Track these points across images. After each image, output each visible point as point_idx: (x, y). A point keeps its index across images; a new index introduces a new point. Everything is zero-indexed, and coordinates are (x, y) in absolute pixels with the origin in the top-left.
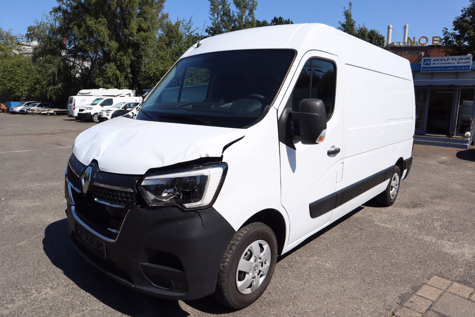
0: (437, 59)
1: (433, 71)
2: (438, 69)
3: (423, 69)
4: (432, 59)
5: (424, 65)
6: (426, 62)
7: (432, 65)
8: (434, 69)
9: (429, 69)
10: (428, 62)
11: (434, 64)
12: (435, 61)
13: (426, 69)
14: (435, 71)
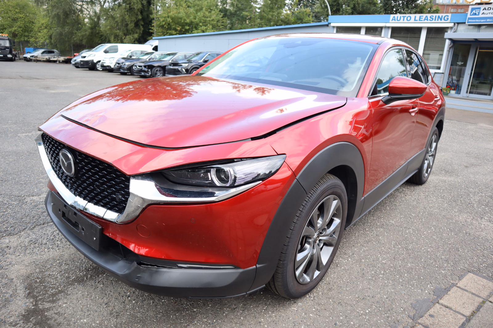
0: (488, 8)
1: (481, 22)
2: (488, 20)
3: (469, 20)
4: (482, 8)
5: (470, 15)
6: (474, 11)
7: (481, 16)
8: (482, 21)
9: (477, 21)
10: (477, 12)
11: (483, 13)
12: (486, 9)
13: (472, 21)
14: (483, 22)
